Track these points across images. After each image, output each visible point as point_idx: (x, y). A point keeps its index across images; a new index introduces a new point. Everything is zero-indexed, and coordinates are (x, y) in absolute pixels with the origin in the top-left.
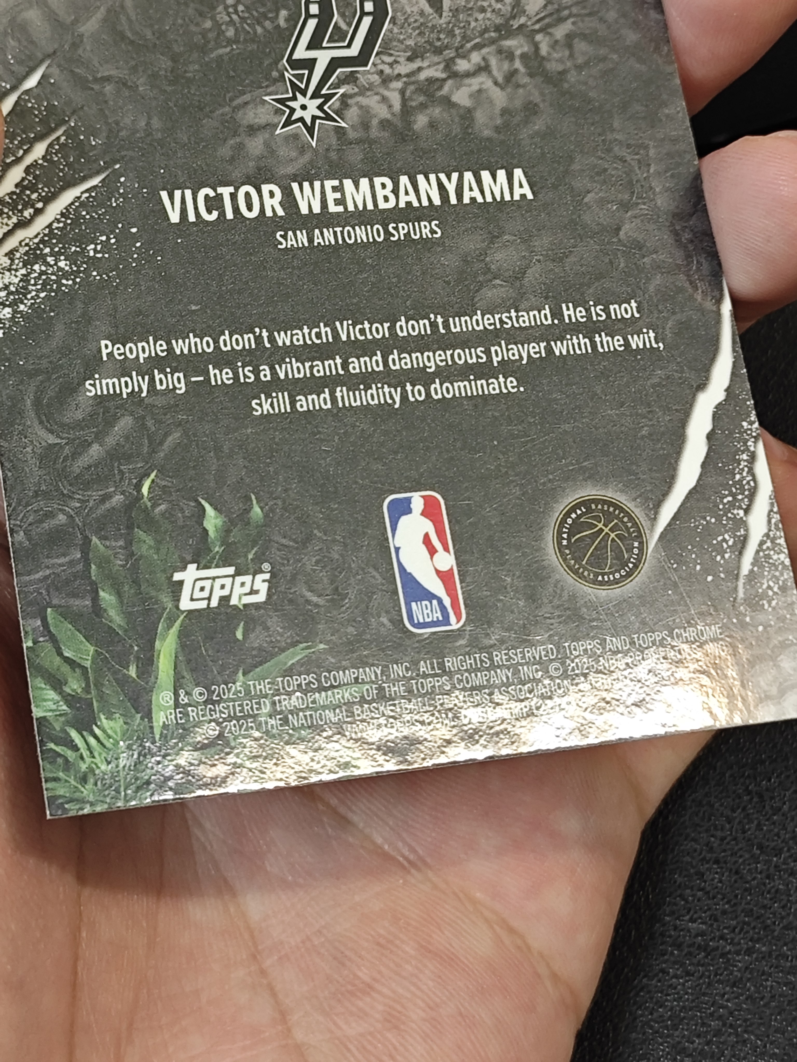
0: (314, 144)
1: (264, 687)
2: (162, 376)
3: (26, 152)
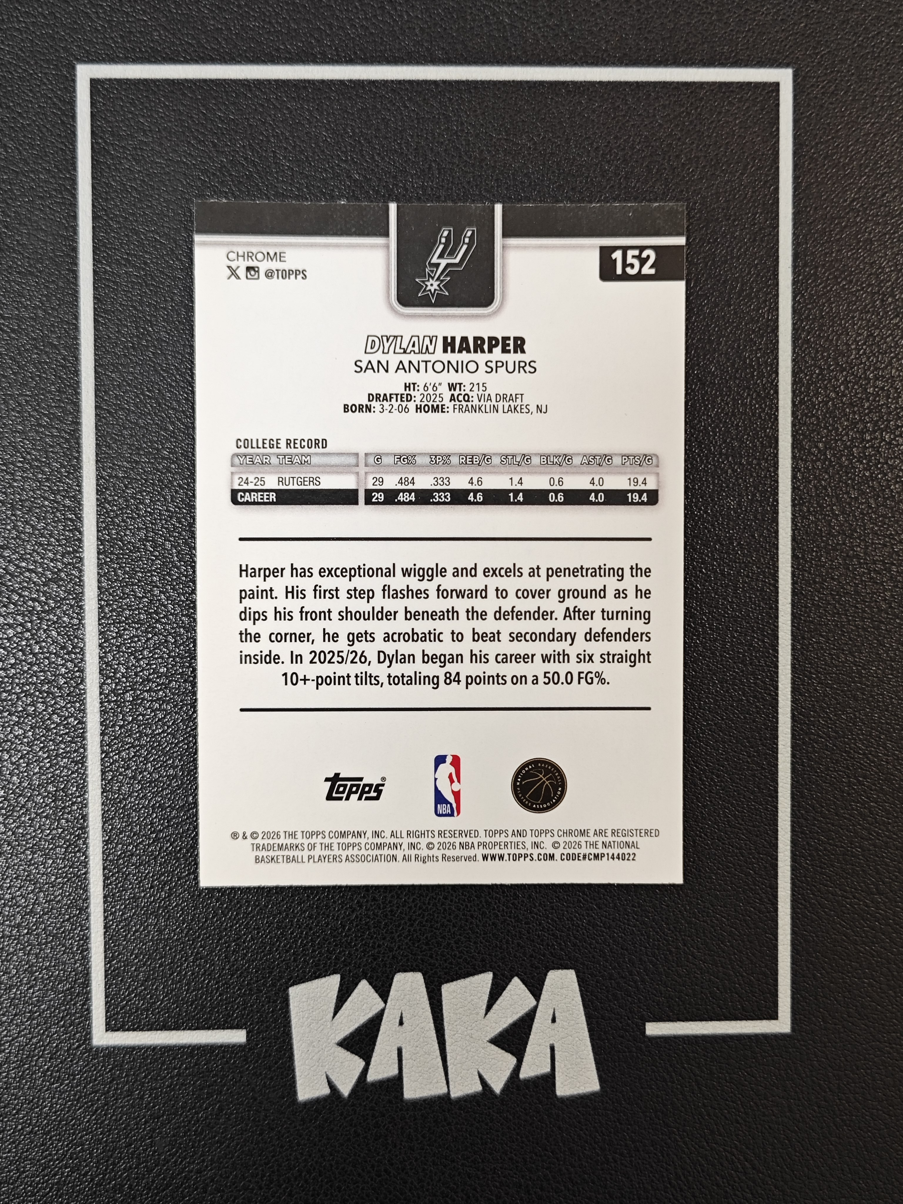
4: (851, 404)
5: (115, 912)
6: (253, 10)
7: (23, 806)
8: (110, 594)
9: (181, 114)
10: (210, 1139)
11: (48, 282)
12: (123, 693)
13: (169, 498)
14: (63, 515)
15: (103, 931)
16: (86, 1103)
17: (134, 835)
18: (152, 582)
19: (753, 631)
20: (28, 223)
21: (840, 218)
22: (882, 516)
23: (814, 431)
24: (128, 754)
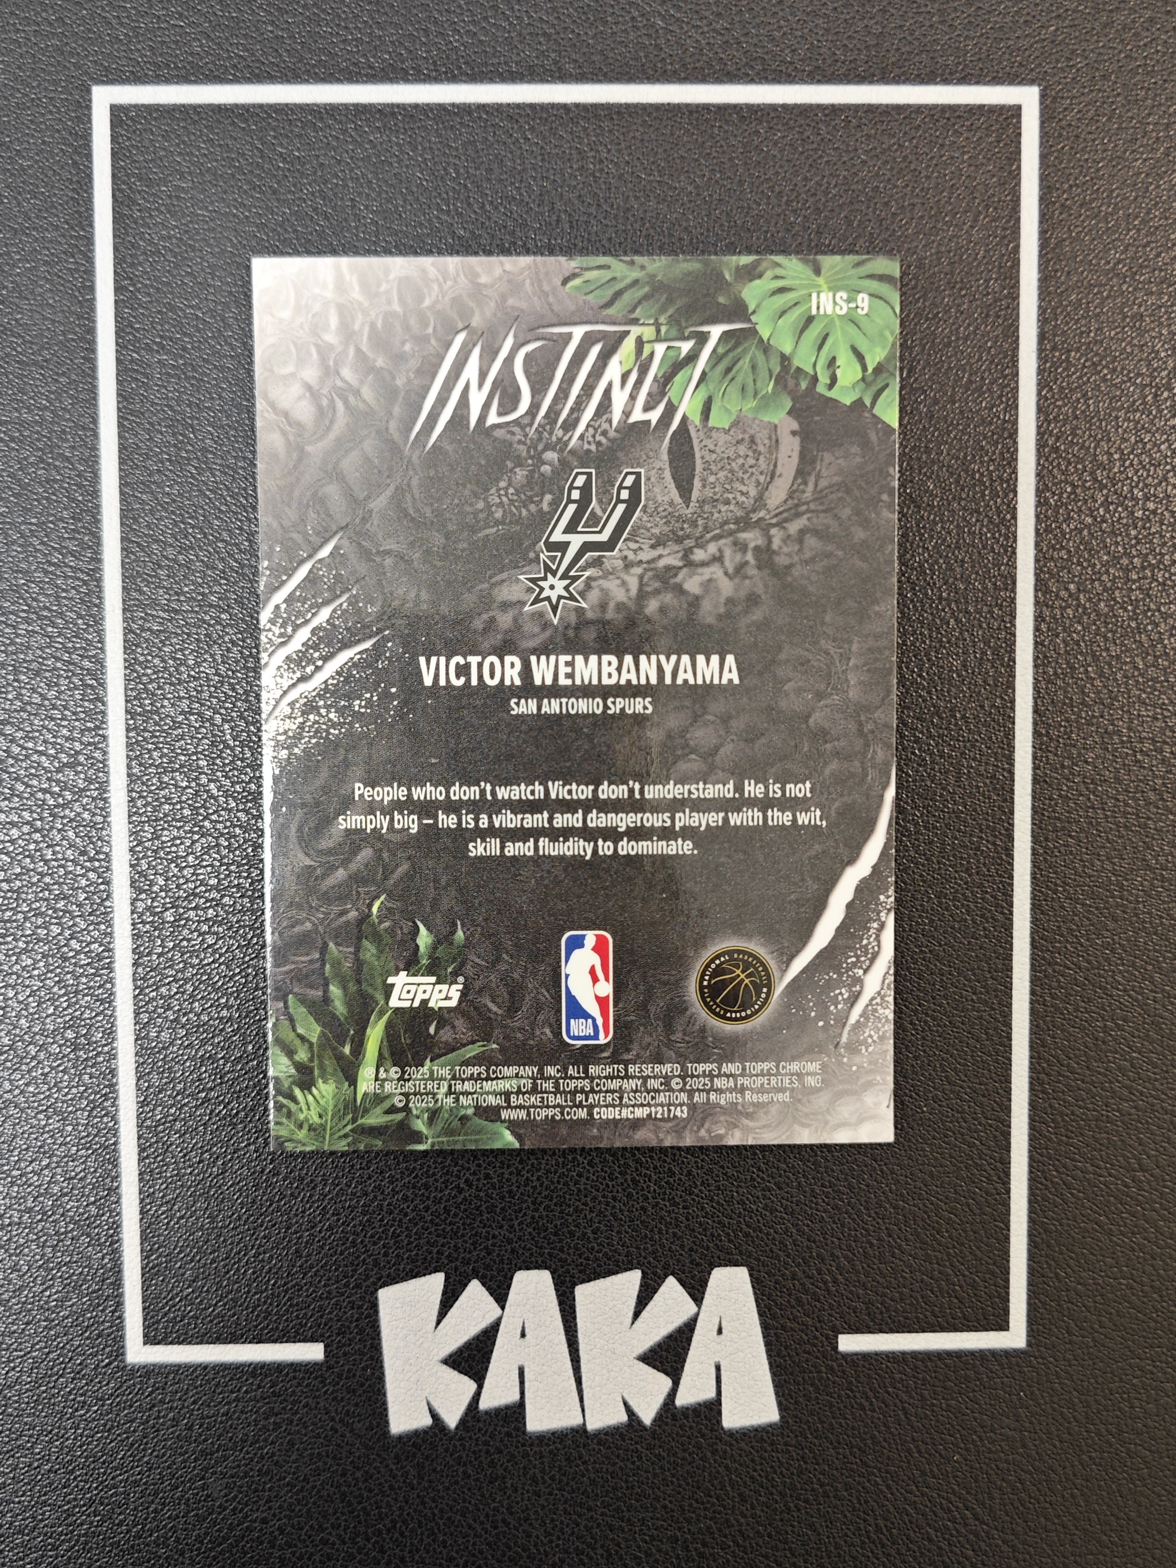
0: (555, 622)
1: (445, 1072)
2: (400, 817)
3: (314, 615)
4: (1113, 532)
5: (154, 1193)
6: (324, 11)
7: (33, 1058)
8: (143, 783)
9: (230, 151)
10: (280, 1480)
11: (57, 374)
12: (162, 912)
13: (218, 657)
14: (81, 680)
15: (138, 1217)
16: (119, 1435)
17: (177, 1094)
18: (199, 767)
19: (981, 831)
20: (29, 296)
21: (1101, 285)
22: (1152, 680)
23: (1063, 568)
24: (169, 990)
